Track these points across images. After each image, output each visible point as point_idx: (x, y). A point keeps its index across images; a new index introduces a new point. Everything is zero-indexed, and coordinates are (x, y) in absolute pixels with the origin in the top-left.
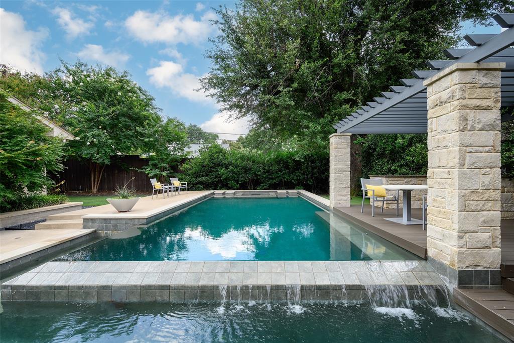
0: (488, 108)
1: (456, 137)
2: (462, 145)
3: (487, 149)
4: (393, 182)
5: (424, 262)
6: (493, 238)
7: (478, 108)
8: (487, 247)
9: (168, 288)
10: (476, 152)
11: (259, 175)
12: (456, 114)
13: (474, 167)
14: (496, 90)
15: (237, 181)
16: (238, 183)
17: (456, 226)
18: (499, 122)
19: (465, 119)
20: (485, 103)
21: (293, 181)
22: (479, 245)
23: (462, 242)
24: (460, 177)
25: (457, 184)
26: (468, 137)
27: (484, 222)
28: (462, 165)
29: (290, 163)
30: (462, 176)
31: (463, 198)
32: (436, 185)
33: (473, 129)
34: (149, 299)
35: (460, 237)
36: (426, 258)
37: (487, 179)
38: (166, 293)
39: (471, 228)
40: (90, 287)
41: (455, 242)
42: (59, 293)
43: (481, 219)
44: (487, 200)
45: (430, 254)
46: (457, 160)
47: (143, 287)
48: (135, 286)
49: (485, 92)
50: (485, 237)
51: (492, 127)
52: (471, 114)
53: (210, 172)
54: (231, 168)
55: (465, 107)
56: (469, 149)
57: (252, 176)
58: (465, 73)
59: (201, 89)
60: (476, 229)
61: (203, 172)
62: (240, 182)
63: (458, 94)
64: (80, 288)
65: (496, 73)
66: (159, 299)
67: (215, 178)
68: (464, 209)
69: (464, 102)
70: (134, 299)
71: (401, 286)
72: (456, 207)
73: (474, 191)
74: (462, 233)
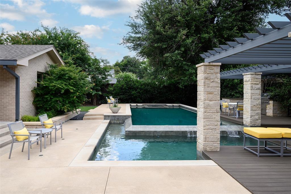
0: (258, 84)
1: (250, 91)
2: (251, 93)
3: (257, 94)
4: (233, 101)
5: (242, 126)
6: (259, 117)
7: (255, 84)
8: (257, 120)
9: (173, 131)
10: (255, 95)
11: (154, 95)
12: (250, 85)
13: (254, 99)
14: (260, 79)
15: (141, 98)
16: (141, 99)
17: (250, 115)
18: (260, 88)
19: (252, 87)
20: (257, 83)
21: (174, 98)
22: (255, 119)
23: (251, 118)
24: (251, 102)
25: (250, 103)
26: (253, 92)
27: (257, 113)
28: (251, 99)
29: (172, 88)
30: (251, 101)
31: (252, 107)
32: (246, 104)
33: (254, 89)
34: (167, 135)
35: (251, 117)
36: (243, 125)
37: (257, 102)
38: (172, 133)
39: (254, 115)
40: (151, 131)
41: (250, 119)
42: (142, 133)
43: (256, 113)
44: (258, 108)
45: (244, 123)
46: (250, 97)
47: (166, 131)
48: (164, 131)
49: (257, 80)
50: (257, 117)
51: (259, 89)
52: (254, 86)
53: (126, 93)
54: (138, 90)
55: (252, 84)
56: (253, 95)
57: (150, 95)
58: (252, 75)
59: (122, 43)
60: (255, 115)
61: (121, 93)
62: (143, 99)
63: (250, 80)
64: (148, 131)
65: (260, 75)
66: (170, 134)
67: (128, 96)
68: (251, 110)
69: (252, 82)
70: (163, 134)
71: (236, 131)
72: (250, 110)
73: (254, 105)
74: (251, 116)
